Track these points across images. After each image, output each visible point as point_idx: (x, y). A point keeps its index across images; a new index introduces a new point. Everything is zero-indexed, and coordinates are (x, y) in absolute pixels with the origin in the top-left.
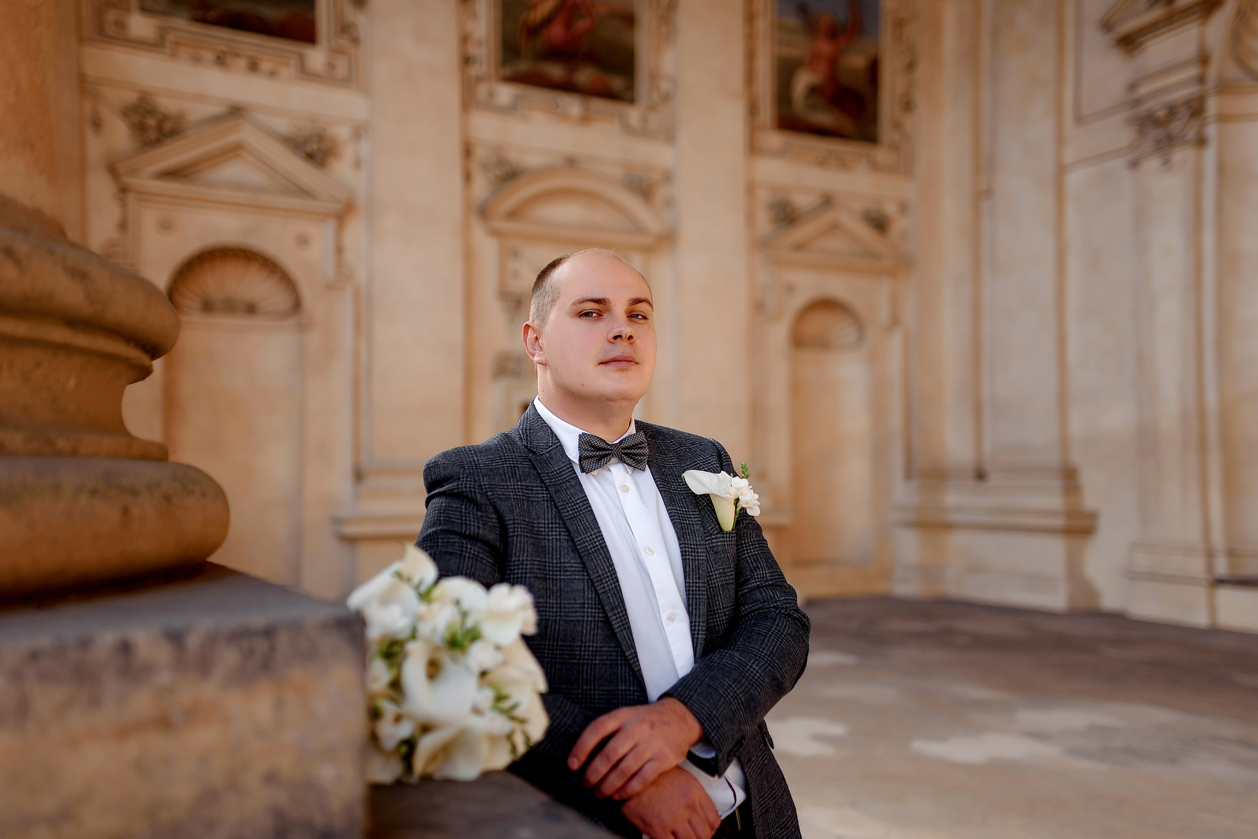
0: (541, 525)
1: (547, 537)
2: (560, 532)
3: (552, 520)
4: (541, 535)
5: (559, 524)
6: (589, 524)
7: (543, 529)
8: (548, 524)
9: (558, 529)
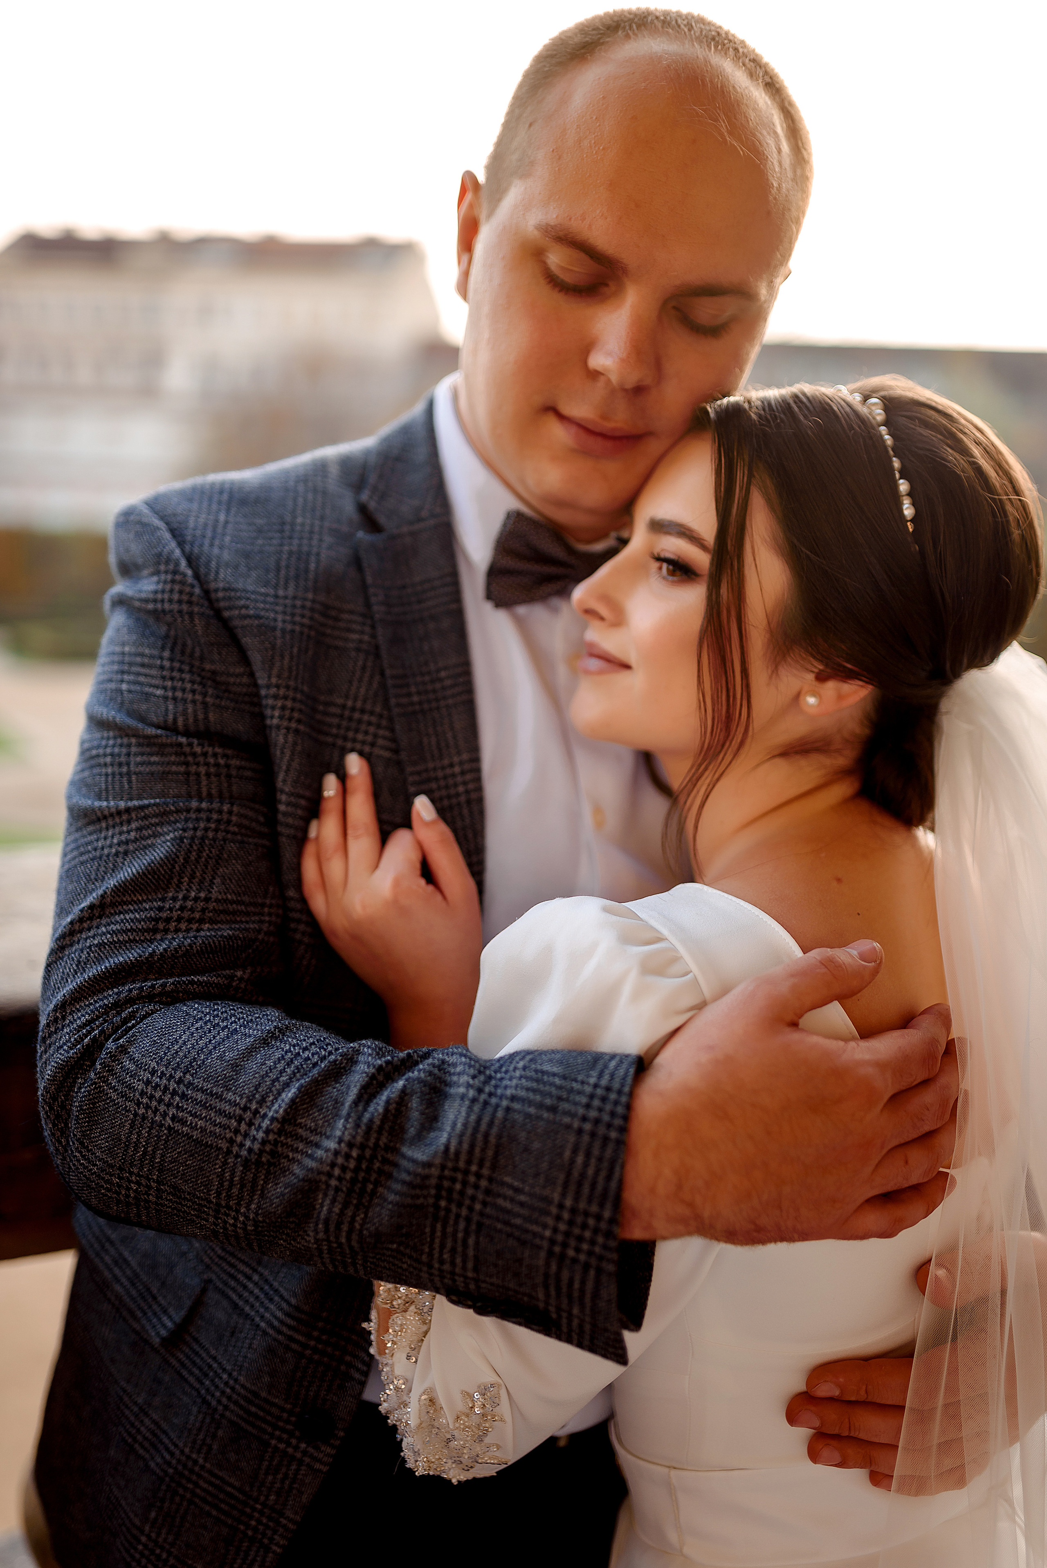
0: (333, 710)
1: (340, 742)
2: (376, 736)
3: (365, 701)
4: (327, 734)
5: (381, 716)
6: (455, 737)
7: (335, 721)
8: (353, 709)
9: (372, 729)
